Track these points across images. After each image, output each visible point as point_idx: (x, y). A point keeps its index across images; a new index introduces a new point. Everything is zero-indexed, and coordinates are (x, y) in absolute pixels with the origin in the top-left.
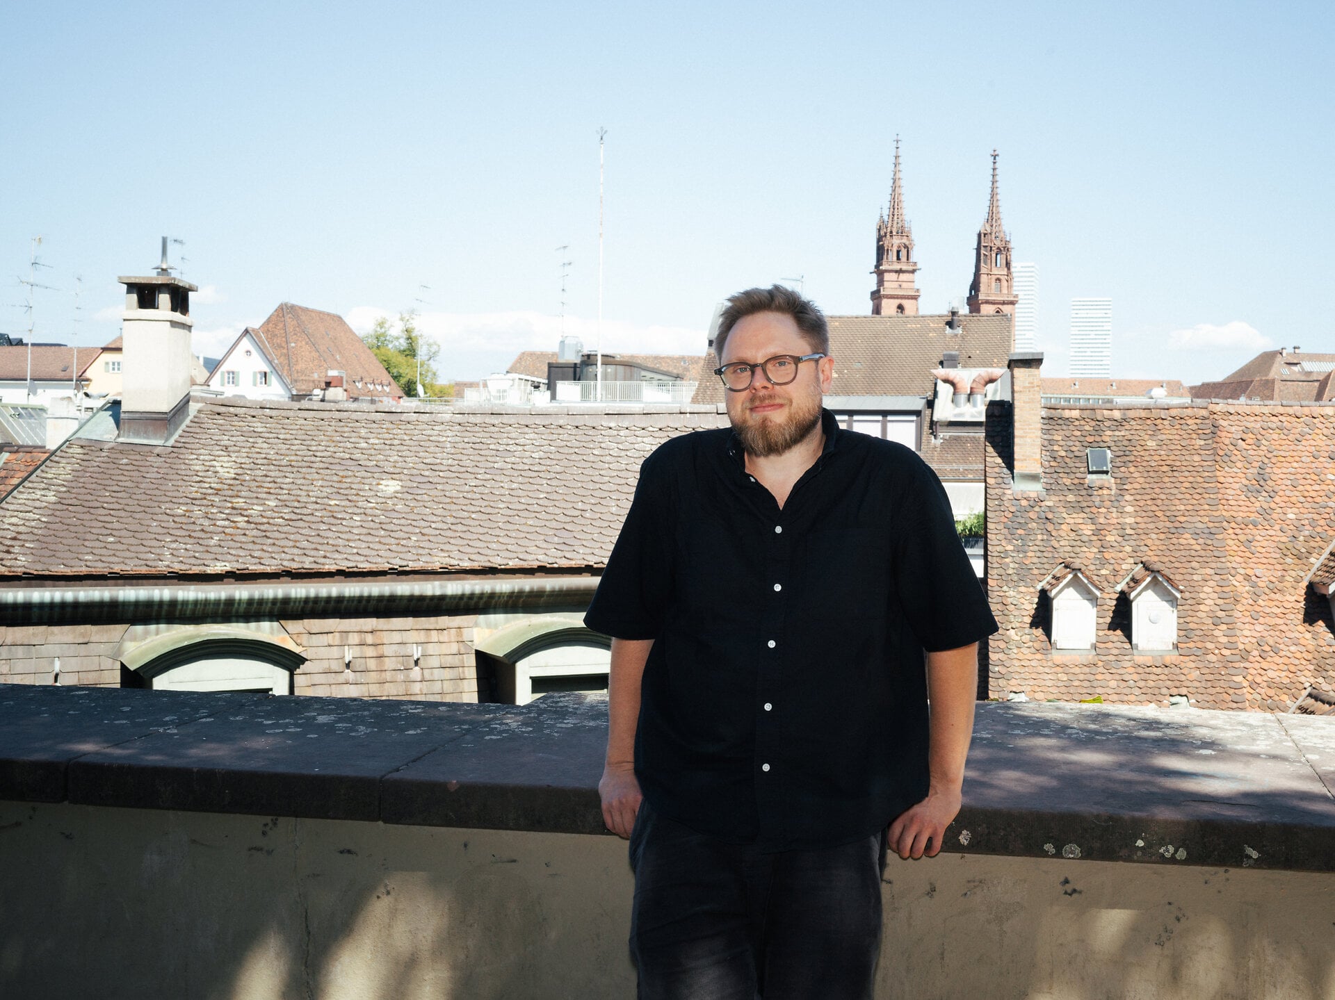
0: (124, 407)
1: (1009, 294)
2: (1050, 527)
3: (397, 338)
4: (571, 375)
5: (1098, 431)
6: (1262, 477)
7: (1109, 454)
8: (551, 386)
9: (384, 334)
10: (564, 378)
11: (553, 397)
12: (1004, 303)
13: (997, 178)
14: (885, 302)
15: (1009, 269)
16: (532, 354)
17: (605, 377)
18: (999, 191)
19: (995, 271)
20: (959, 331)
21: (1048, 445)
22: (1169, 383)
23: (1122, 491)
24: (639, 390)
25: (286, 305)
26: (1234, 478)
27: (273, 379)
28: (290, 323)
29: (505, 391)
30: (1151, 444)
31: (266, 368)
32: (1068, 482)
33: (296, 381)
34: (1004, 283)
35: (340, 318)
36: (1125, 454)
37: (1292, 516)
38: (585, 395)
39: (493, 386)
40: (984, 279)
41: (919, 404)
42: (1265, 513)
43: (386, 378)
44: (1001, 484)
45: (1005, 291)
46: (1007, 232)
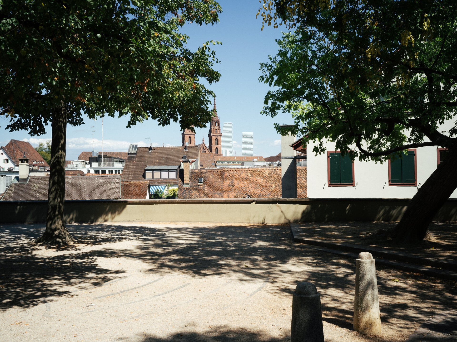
0: (20, 178)
1: (219, 133)
2: (190, 194)
3: (46, 149)
4: (95, 160)
5: (201, 174)
6: (232, 183)
7: (203, 179)
8: (90, 163)
9: (42, 148)
10: (93, 161)
11: (91, 166)
12: (218, 136)
13: (216, 102)
14: (185, 136)
15: (219, 127)
16: (85, 153)
17: (104, 161)
18: (216, 105)
19: (215, 127)
20: (187, 150)
21: (191, 178)
22: (259, 157)
23: (205, 186)
24: (113, 164)
25: (13, 140)
26: (227, 183)
27: (10, 162)
28: (14, 145)
29: (78, 164)
30: (211, 177)
31: (7, 158)
32: (194, 185)
33: (16, 161)
34: (218, 130)
35: (28, 143)
36: (206, 179)
37: (237, 190)
38: (99, 165)
39: (75, 163)
40: (212, 129)
41: (176, 167)
42: (232, 190)
43: (42, 160)
44: (181, 185)
45: (218, 133)
46: (218, 117)
